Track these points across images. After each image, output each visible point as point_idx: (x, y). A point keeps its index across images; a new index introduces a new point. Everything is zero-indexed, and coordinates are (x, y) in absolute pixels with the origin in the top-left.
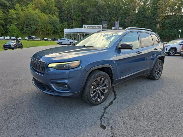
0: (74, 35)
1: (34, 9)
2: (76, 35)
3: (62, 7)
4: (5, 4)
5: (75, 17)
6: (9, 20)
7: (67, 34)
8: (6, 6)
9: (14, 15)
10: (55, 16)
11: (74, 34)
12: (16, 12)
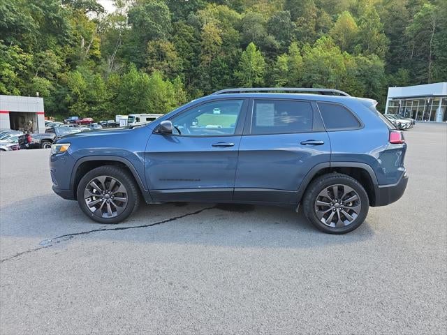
0: (415, 103)
1: (328, 47)
2: (422, 102)
3: (400, 32)
4: (272, 45)
5: (438, 53)
6: (274, 76)
7: (395, 101)
8: (275, 50)
9: (283, 67)
10: (375, 57)
11: (416, 100)
12: (290, 58)
